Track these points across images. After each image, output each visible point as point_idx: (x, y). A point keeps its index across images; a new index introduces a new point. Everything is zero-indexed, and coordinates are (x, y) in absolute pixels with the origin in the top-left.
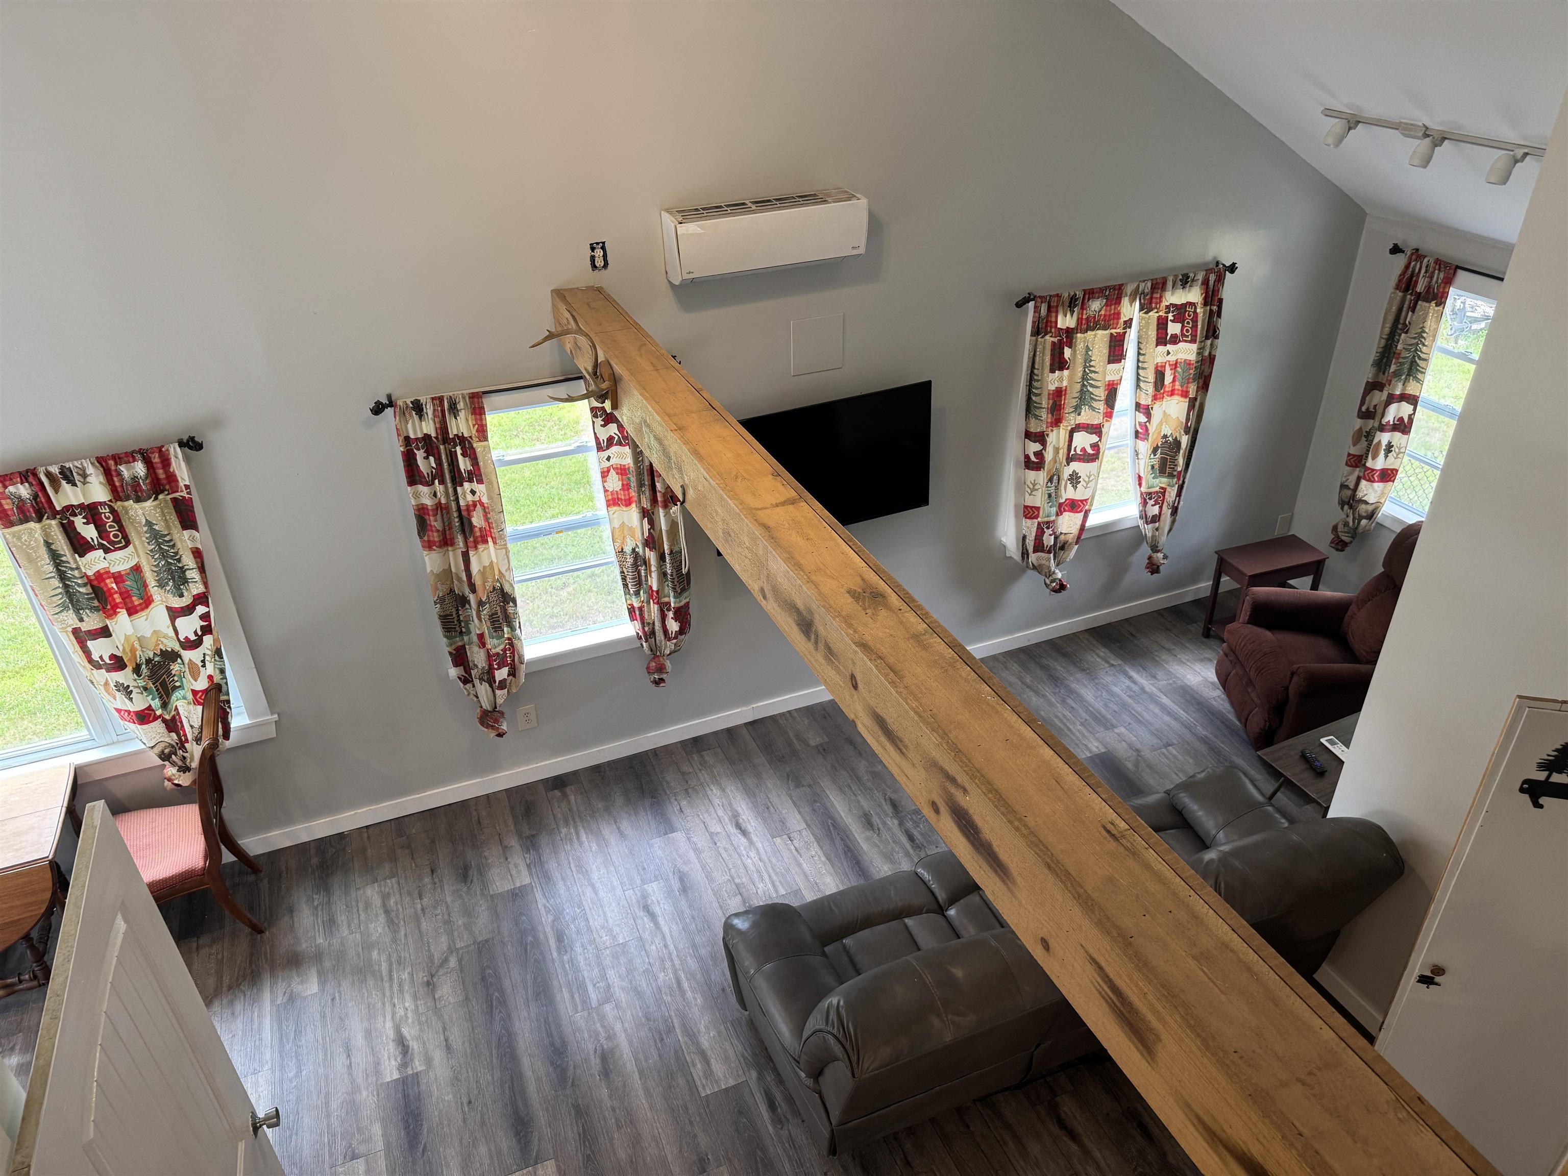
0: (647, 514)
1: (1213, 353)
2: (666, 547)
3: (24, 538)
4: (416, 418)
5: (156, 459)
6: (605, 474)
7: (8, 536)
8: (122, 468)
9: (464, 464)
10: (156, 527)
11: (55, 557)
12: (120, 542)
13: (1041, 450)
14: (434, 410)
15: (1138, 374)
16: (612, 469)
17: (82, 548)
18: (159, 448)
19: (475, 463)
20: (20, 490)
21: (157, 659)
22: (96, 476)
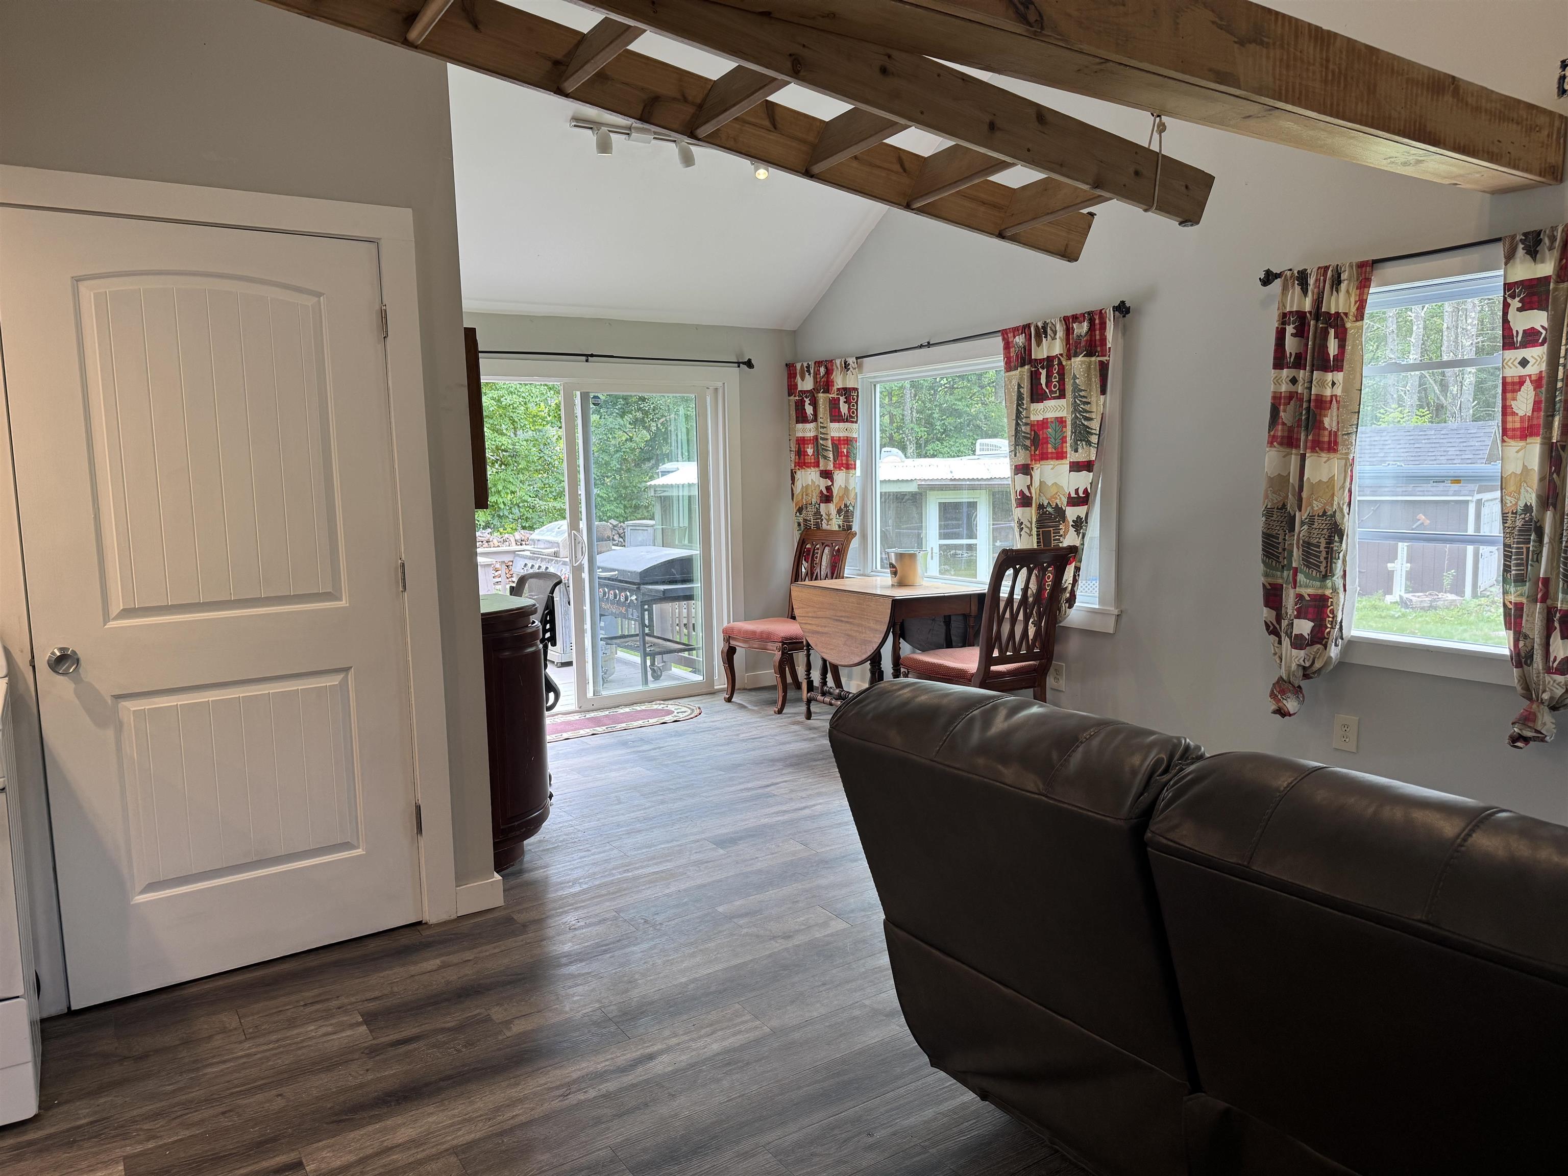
3: (1011, 380)
4: (1298, 289)
5: (1097, 322)
6: (1513, 387)
7: (1005, 379)
8: (1075, 327)
9: (1333, 347)
10: (1077, 381)
11: (1020, 397)
12: (1055, 392)
14: (1316, 280)
16: (1527, 379)
17: (1038, 395)
18: (1101, 310)
19: (1342, 347)
20: (1020, 340)
21: (1049, 509)
22: (1060, 333)
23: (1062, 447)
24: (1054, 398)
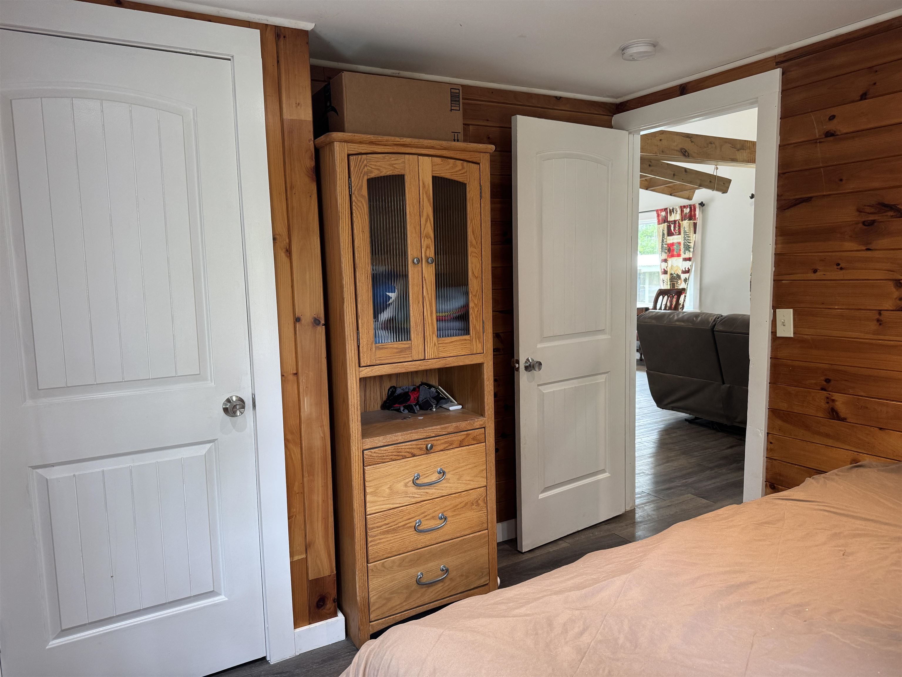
3: (660, 228)
8: (684, 209)
10: (685, 229)
11: (663, 234)
12: (677, 233)
17: (670, 234)
18: (694, 205)
20: (663, 214)
21: (674, 275)
22: (679, 211)
23: (679, 253)
24: (677, 235)
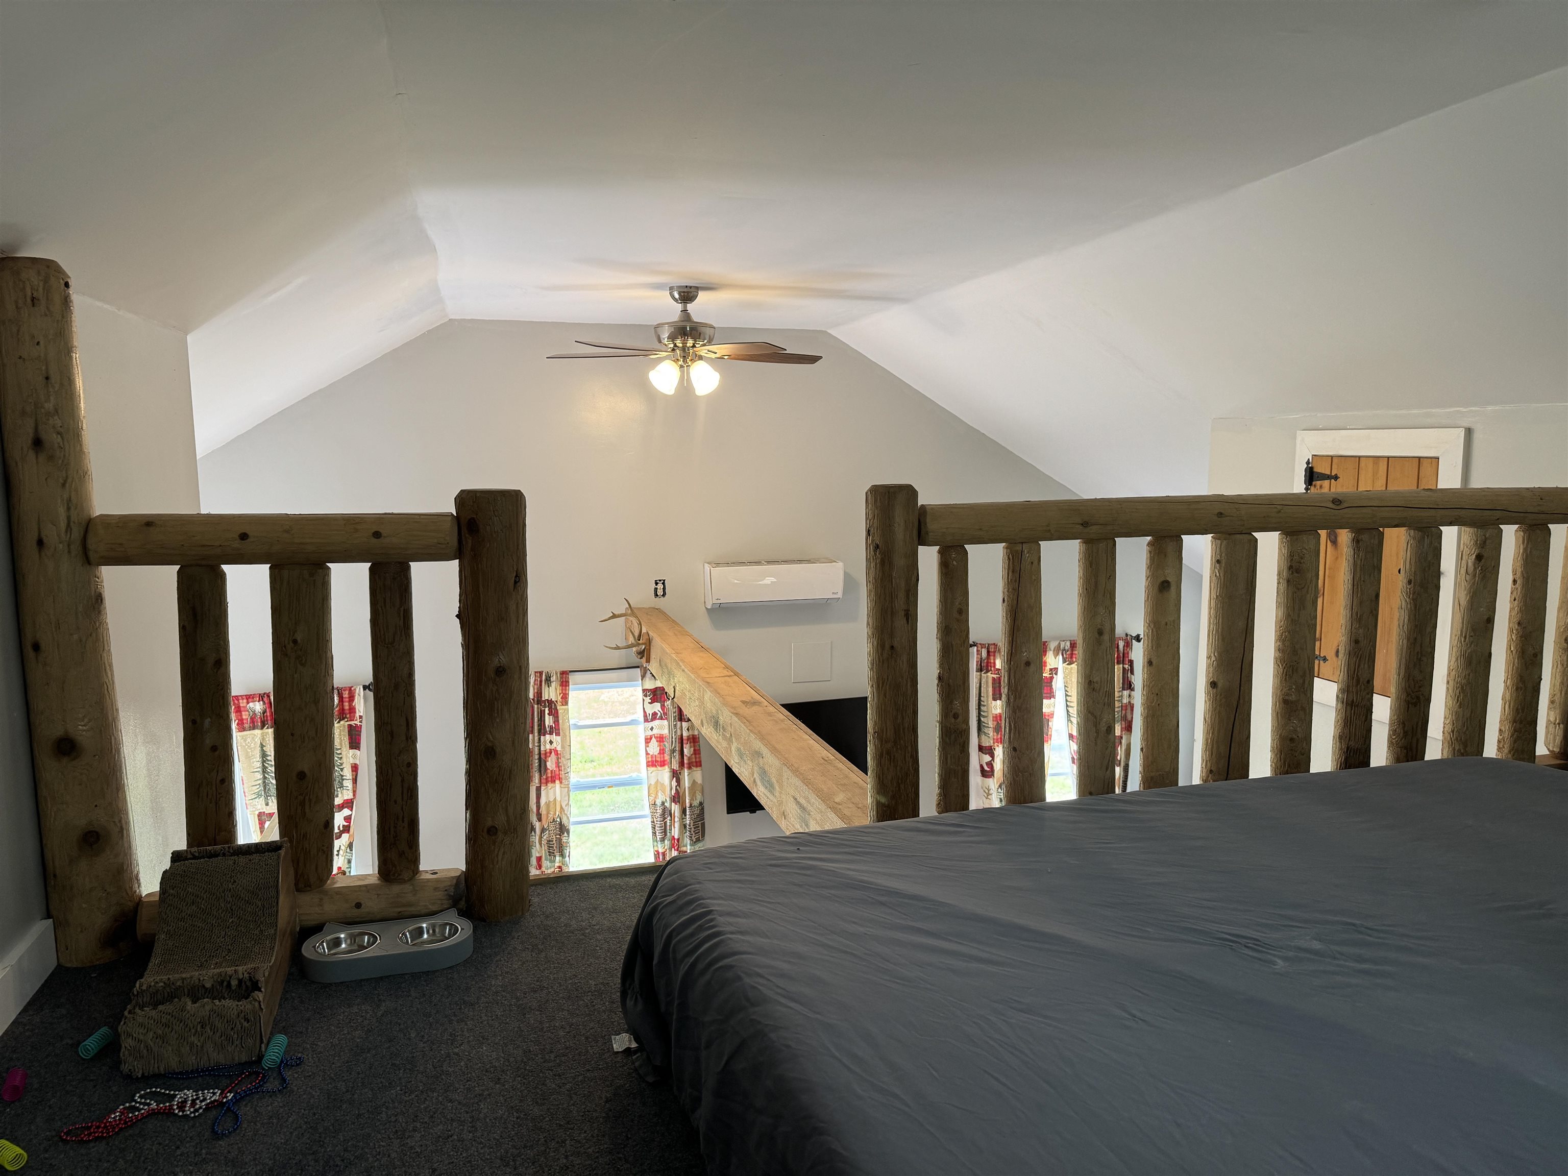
0: (676, 775)
1: (1132, 702)
2: (687, 801)
3: (249, 740)
5: (346, 695)
6: (648, 740)
7: (239, 738)
9: (549, 721)
11: (264, 756)
13: (991, 761)
14: (535, 680)
15: (1068, 711)
16: (653, 738)
18: (350, 688)
19: (556, 721)
